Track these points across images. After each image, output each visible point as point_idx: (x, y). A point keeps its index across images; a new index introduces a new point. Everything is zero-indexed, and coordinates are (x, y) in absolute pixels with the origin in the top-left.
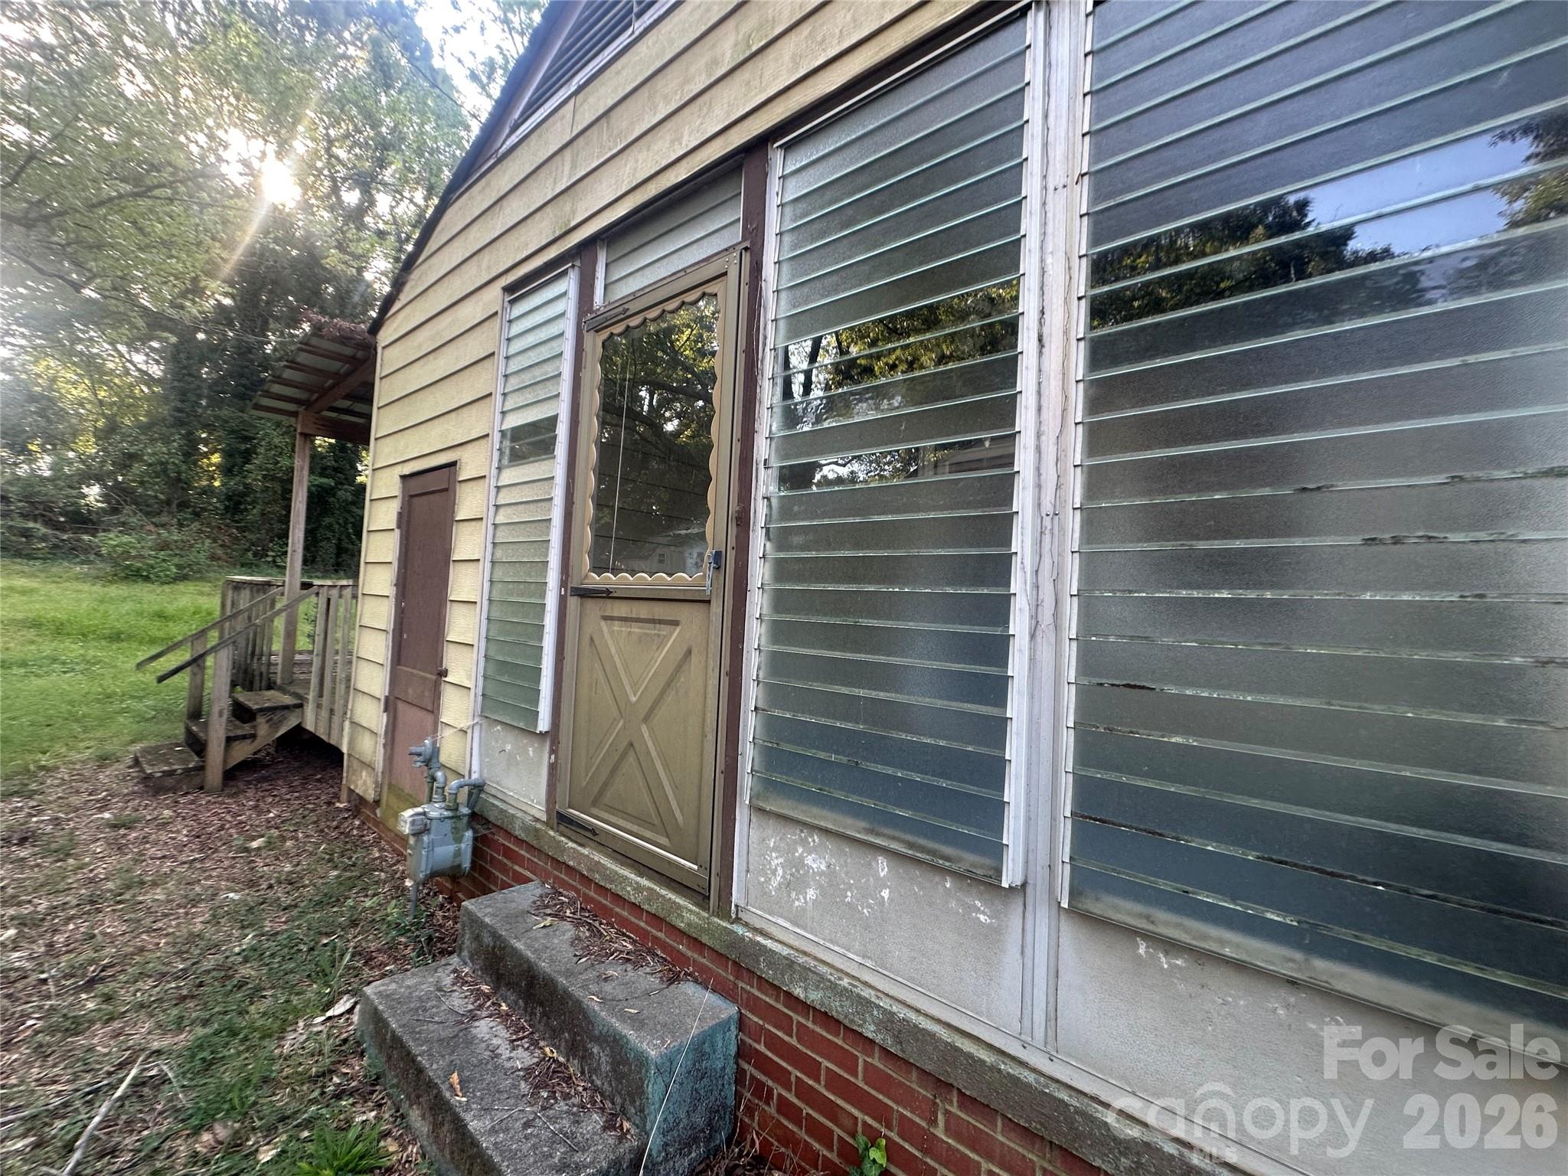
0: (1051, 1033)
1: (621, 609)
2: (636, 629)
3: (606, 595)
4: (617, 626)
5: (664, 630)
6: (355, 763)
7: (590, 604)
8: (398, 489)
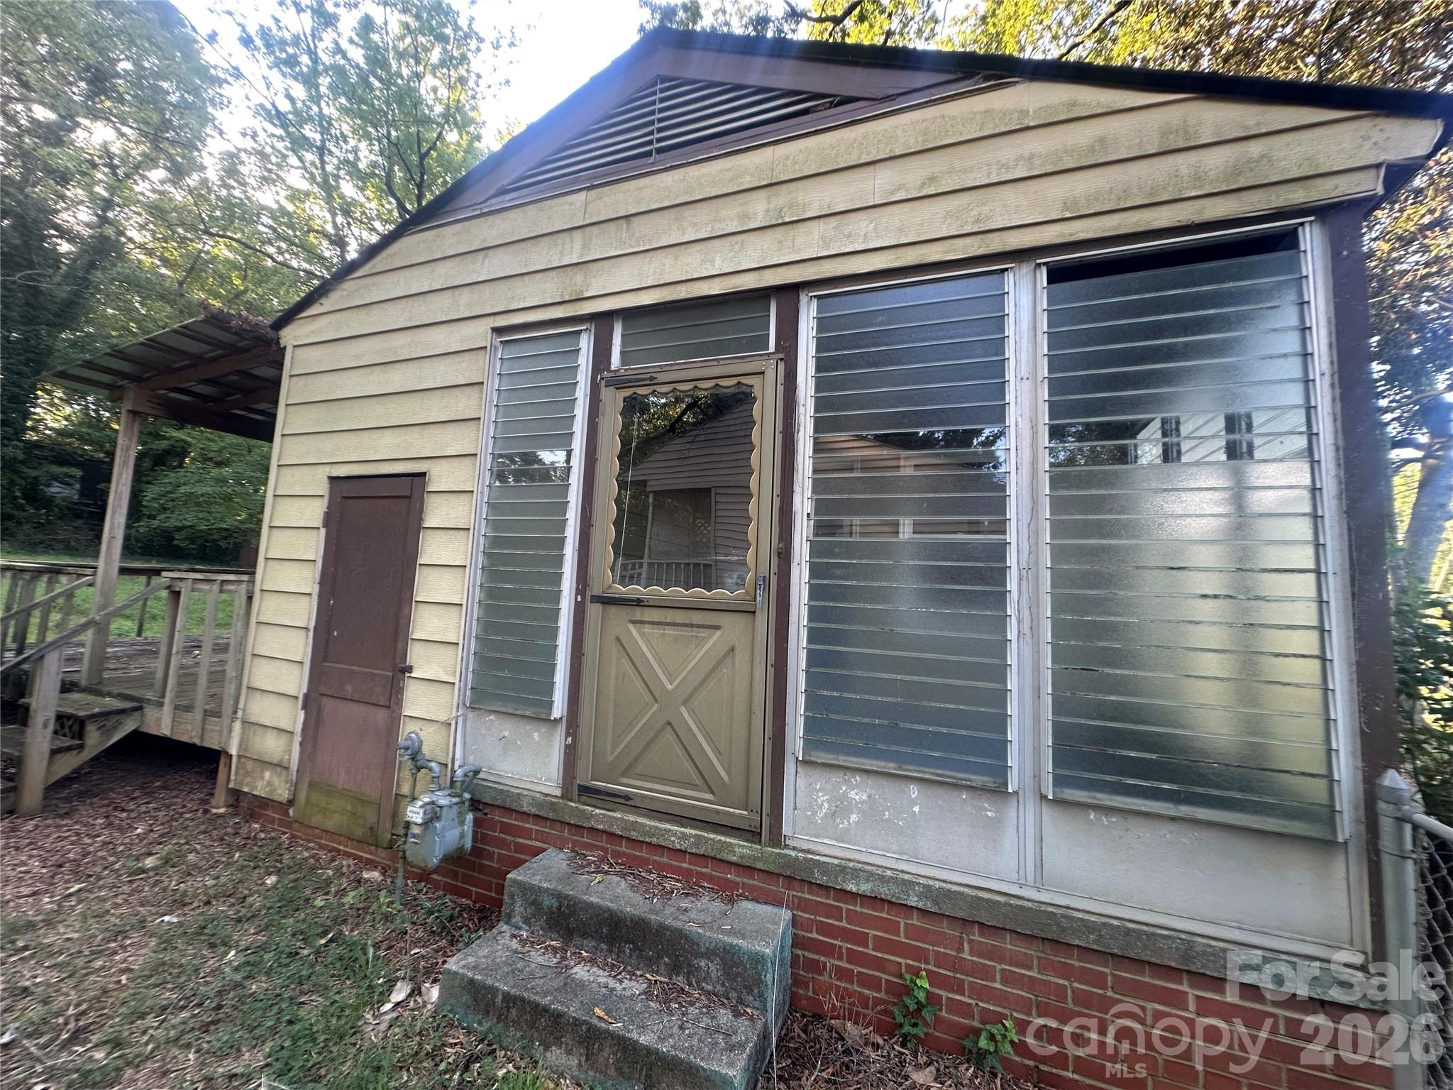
0: (1038, 875)
1: (655, 615)
2: (670, 631)
3: (635, 603)
4: (647, 629)
5: (703, 633)
6: (249, 765)
8: (323, 488)
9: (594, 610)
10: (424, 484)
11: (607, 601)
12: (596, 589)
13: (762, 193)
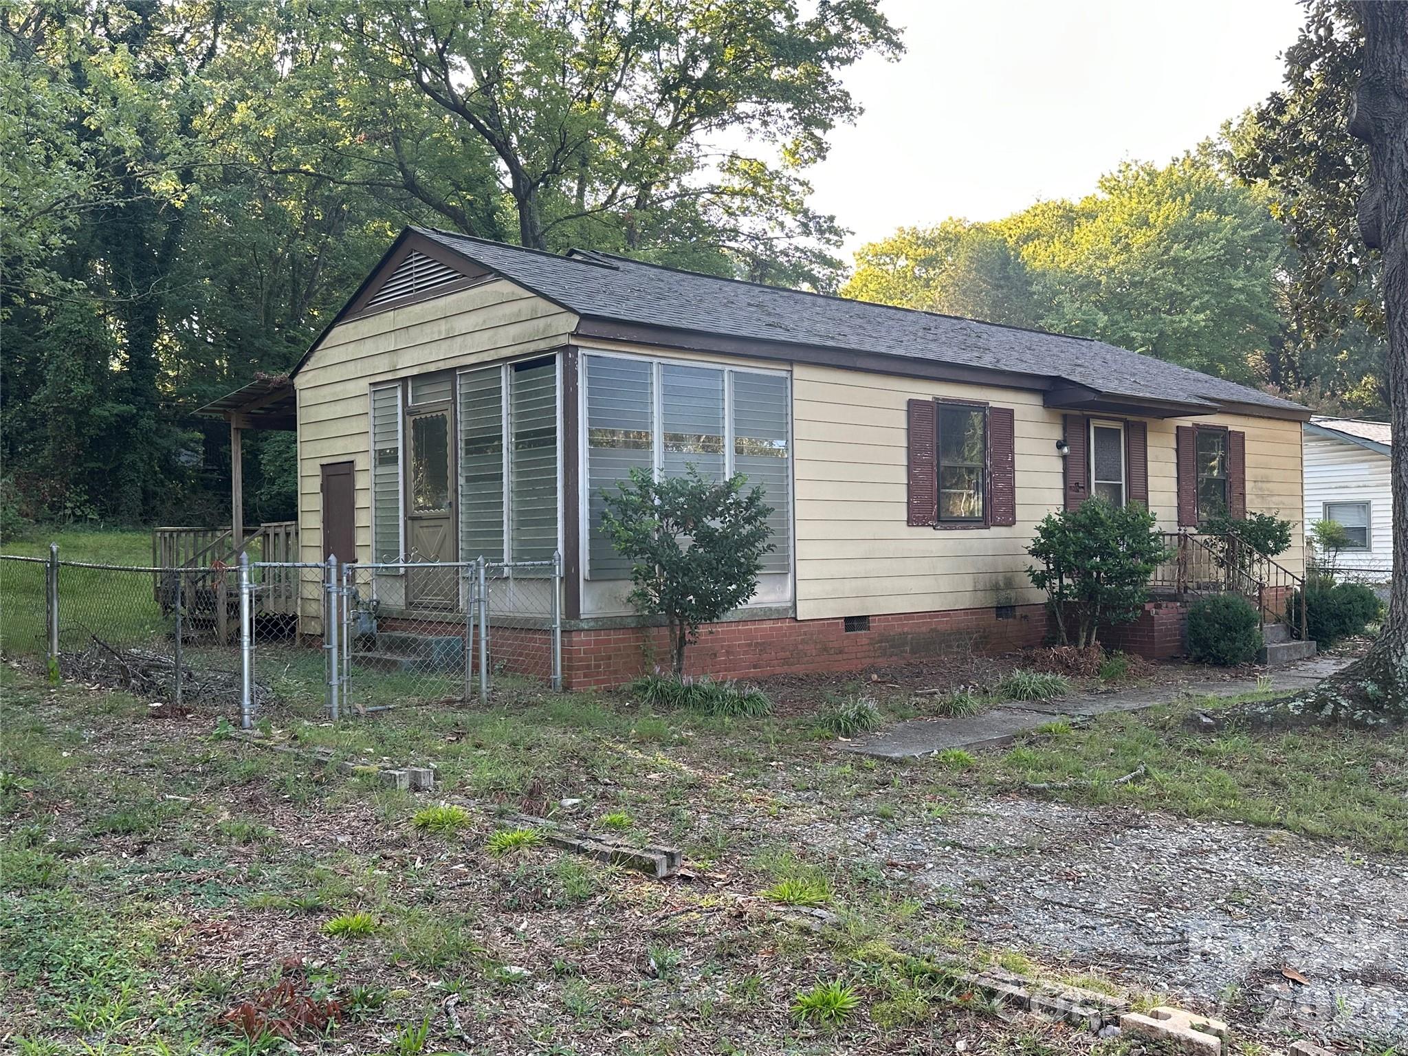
1: (425, 523)
2: (430, 529)
3: (420, 518)
4: (425, 530)
5: (439, 529)
6: (306, 620)
7: (415, 522)
8: (318, 471)
9: (409, 522)
10: (353, 467)
11: (414, 519)
12: (409, 515)
13: (444, 321)
